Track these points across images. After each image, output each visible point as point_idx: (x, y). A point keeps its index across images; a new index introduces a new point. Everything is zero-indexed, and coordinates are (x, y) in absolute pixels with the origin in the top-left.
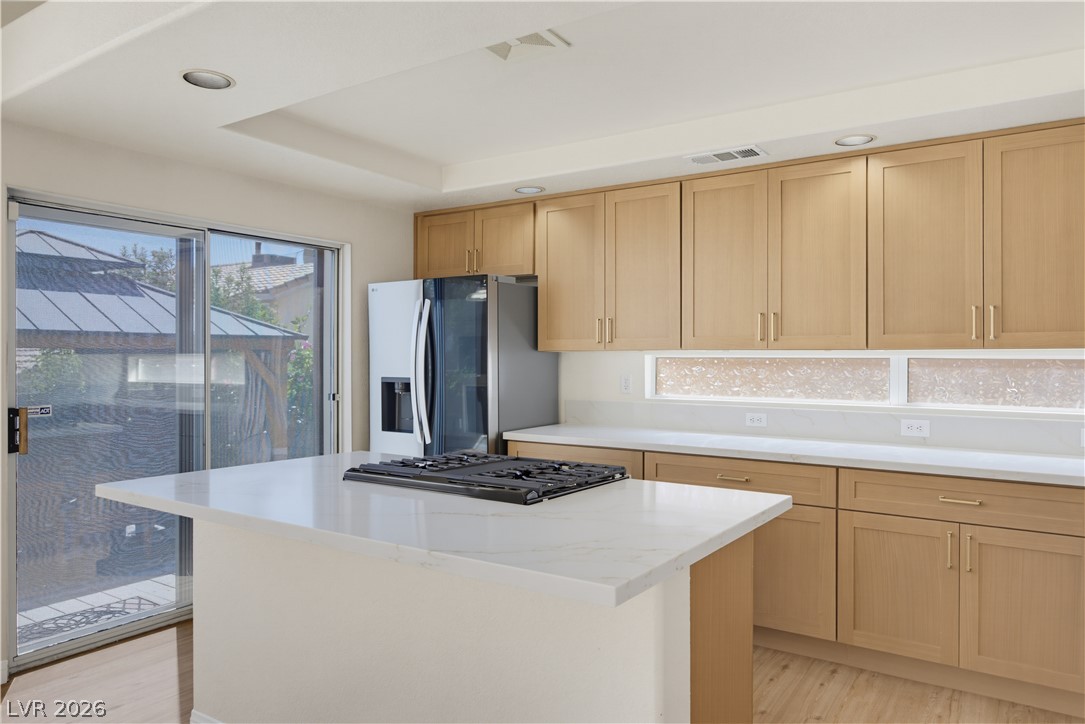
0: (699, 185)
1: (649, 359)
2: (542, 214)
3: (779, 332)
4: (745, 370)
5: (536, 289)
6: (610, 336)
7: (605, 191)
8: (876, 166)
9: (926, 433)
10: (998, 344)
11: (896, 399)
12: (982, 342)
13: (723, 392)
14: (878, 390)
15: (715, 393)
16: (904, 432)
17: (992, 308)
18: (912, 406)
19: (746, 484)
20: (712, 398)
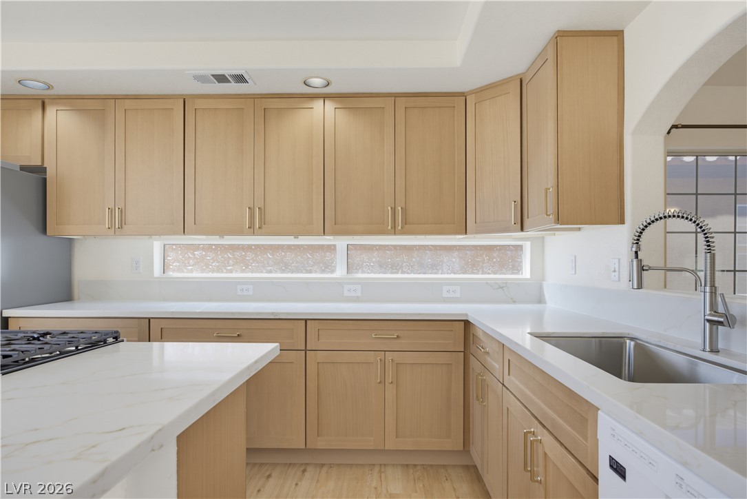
0: (200, 104)
1: (157, 245)
2: (51, 112)
3: (263, 222)
4: (237, 254)
5: (45, 180)
6: (119, 224)
7: (116, 98)
8: (330, 106)
9: (359, 294)
10: (404, 232)
11: (340, 272)
12: (394, 231)
13: (219, 270)
14: (328, 267)
15: (213, 271)
16: (346, 294)
17: (400, 208)
18: (350, 276)
19: (238, 338)
20: (210, 275)
